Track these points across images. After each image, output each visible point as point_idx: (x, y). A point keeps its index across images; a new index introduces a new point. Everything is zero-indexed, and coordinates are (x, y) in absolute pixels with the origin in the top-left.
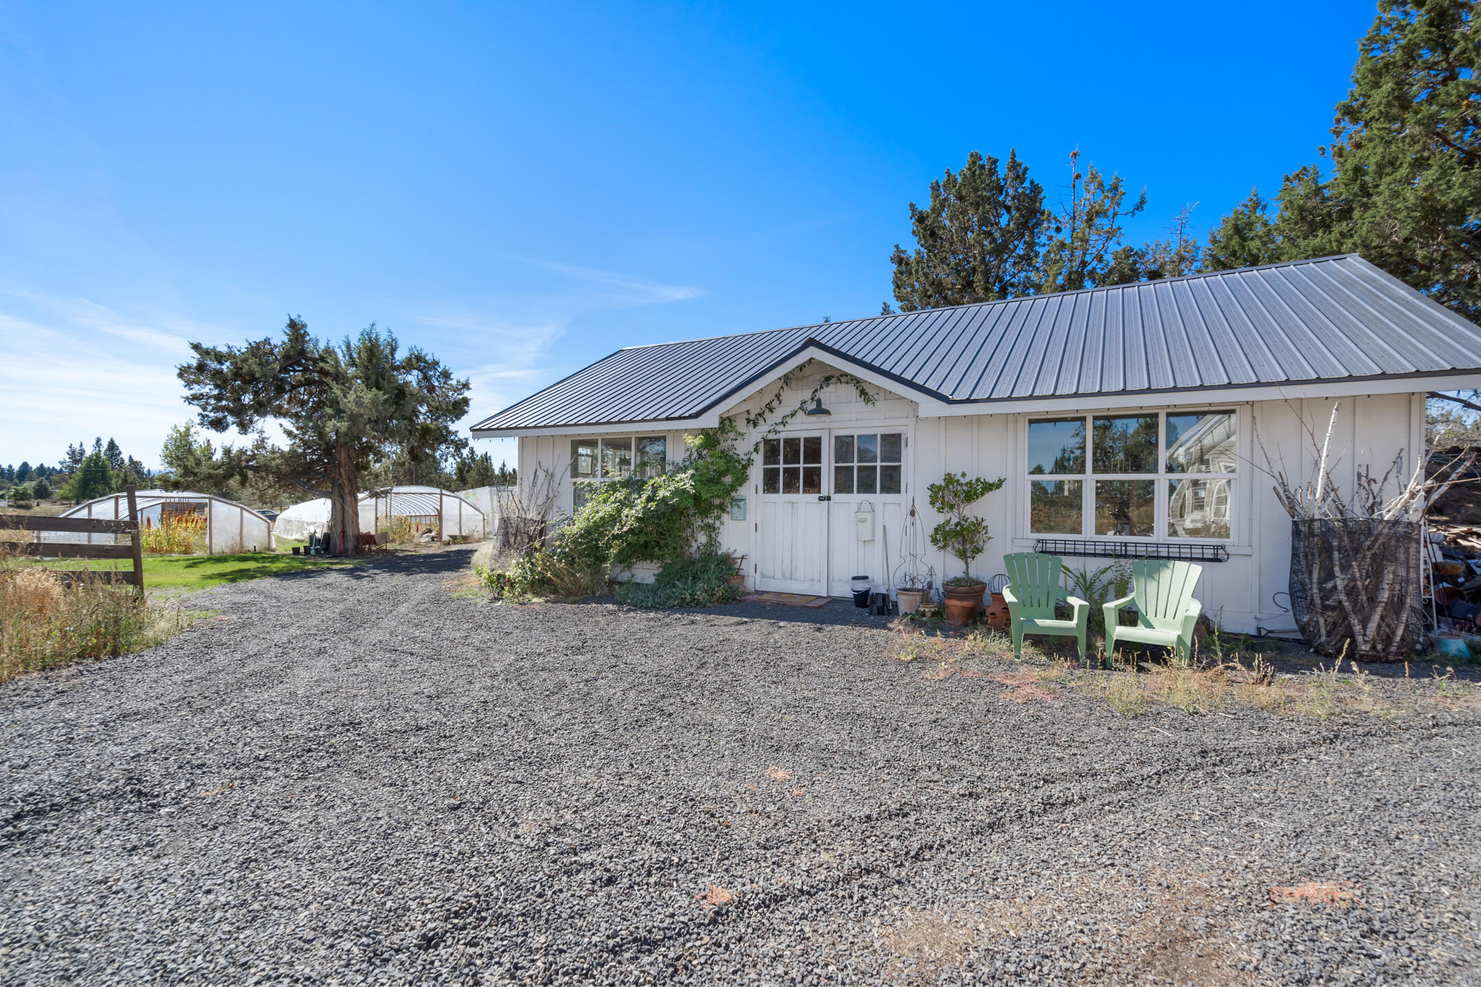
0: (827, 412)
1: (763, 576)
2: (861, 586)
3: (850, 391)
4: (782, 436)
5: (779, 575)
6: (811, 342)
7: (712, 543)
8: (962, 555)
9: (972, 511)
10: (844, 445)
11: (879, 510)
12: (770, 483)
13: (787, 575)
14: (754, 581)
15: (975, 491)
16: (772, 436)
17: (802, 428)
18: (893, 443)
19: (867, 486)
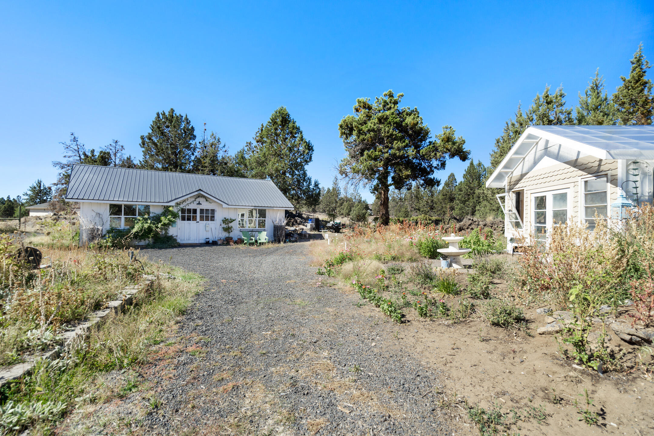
0: (201, 204)
1: (181, 240)
2: (208, 240)
3: (204, 200)
4: (186, 208)
5: (185, 239)
6: (200, 190)
7: (166, 233)
8: (229, 233)
9: (230, 225)
10: (202, 211)
11: (210, 224)
12: (183, 219)
13: (188, 239)
14: (179, 241)
15: (232, 221)
16: (184, 208)
17: (192, 206)
18: (213, 211)
19: (207, 219)
